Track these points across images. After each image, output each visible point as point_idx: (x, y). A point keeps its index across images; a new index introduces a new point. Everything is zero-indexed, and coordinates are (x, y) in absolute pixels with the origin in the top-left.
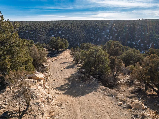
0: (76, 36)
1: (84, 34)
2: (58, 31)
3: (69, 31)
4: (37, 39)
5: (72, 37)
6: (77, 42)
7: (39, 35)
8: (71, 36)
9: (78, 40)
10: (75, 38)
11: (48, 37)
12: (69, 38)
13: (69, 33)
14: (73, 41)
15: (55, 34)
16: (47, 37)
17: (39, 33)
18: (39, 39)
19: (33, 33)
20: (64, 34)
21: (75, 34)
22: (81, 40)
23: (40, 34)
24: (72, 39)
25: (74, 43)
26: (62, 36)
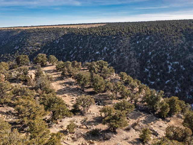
0: (168, 43)
1: (181, 42)
2: (146, 36)
3: (161, 36)
4: (118, 46)
5: (162, 45)
6: (167, 51)
7: (121, 41)
8: (162, 43)
9: (169, 49)
10: (165, 47)
11: (131, 43)
12: (158, 46)
13: (159, 40)
14: (161, 50)
15: (141, 40)
16: (129, 44)
17: (121, 39)
18: (120, 45)
19: (116, 38)
20: (152, 41)
21: (168, 41)
22: (174, 49)
23: (123, 40)
24: (162, 47)
25: (163, 53)
26: (148, 43)
